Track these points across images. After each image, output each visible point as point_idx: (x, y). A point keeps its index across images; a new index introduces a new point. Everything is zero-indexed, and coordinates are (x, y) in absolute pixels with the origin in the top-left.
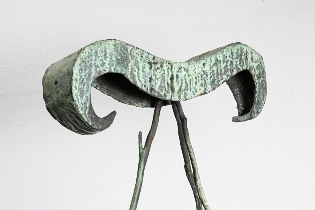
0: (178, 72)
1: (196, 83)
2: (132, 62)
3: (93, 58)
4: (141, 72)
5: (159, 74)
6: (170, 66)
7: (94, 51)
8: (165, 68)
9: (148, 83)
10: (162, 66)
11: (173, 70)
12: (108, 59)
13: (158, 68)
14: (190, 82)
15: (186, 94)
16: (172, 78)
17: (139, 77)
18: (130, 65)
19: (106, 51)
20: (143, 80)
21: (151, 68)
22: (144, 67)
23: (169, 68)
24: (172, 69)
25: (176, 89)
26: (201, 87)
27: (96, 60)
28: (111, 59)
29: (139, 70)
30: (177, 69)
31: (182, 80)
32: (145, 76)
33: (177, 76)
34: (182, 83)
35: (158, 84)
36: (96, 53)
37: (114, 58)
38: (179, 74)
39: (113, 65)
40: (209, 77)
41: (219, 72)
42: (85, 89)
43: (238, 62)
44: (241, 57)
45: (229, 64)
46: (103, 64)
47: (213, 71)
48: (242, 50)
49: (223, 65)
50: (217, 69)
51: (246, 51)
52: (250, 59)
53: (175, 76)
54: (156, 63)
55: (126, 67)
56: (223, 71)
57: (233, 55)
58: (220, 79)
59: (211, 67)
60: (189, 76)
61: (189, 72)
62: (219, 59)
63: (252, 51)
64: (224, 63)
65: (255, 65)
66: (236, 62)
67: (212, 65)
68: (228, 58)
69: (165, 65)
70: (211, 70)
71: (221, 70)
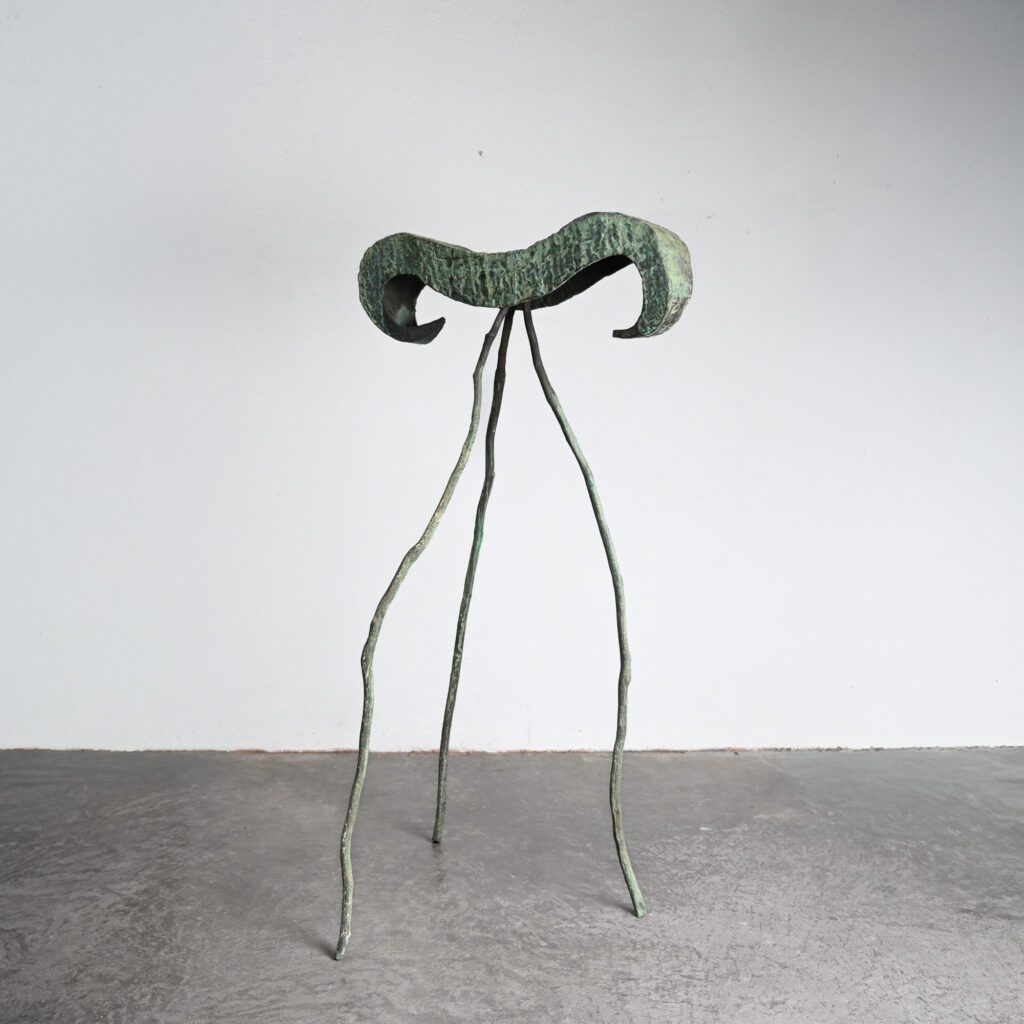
0: (492, 267)
1: (520, 282)
2: (425, 259)
3: (379, 258)
4: (436, 270)
5: (462, 272)
6: (477, 260)
7: (378, 251)
8: (471, 263)
9: (449, 285)
10: (466, 262)
11: (484, 266)
12: (395, 258)
13: (461, 265)
14: (511, 281)
15: (505, 297)
16: (483, 277)
17: (435, 278)
18: (422, 264)
19: (391, 249)
20: (441, 282)
21: (449, 265)
22: (440, 265)
23: (476, 264)
24: (481, 264)
25: (491, 291)
26: (529, 287)
27: (381, 261)
28: (398, 258)
29: (433, 269)
30: (489, 264)
31: (498, 278)
32: (443, 276)
33: (492, 274)
34: (499, 283)
35: (462, 286)
36: (381, 252)
37: (402, 257)
38: (495, 270)
39: (401, 265)
40: (540, 271)
41: (558, 263)
42: (374, 295)
43: (593, 245)
44: (600, 236)
45: (573, 250)
46: (390, 265)
47: (548, 263)
48: (600, 224)
49: (563, 253)
50: (555, 259)
51: (613, 225)
52: (626, 236)
53: (487, 273)
54: (457, 258)
55: (417, 267)
56: (565, 261)
57: (581, 235)
58: (560, 274)
59: (544, 257)
60: (508, 272)
61: (508, 267)
62: (556, 243)
63: (628, 222)
64: (565, 248)
65: (636, 246)
66: (589, 245)
67: (546, 252)
68: (571, 240)
69: (470, 259)
70: (543, 261)
71: (561, 260)
